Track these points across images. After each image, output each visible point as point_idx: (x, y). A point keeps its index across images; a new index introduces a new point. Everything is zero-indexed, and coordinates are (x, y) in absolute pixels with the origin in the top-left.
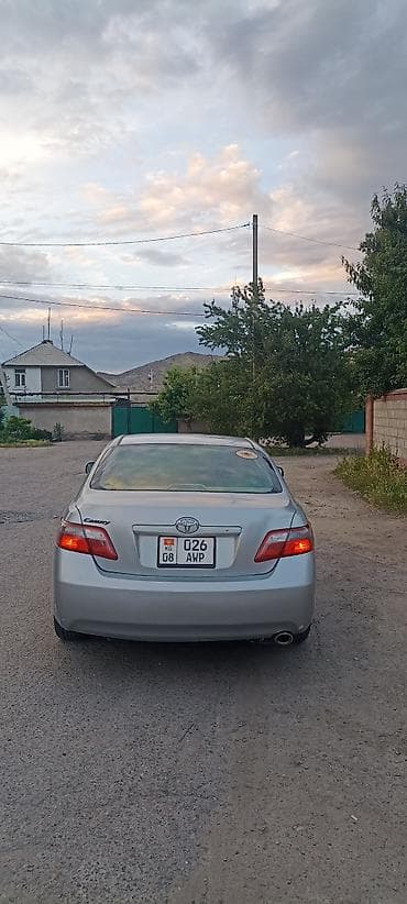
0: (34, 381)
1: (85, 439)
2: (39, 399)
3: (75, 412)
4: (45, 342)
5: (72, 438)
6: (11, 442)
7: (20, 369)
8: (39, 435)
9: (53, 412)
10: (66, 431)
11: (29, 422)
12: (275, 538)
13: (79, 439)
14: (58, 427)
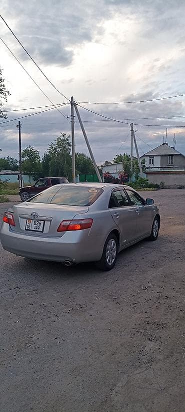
0: (157, 162)
1: (174, 188)
2: (159, 170)
3: (171, 176)
4: (163, 144)
5: (169, 187)
6: (139, 188)
7: (152, 157)
8: (151, 186)
9: (161, 176)
10: (165, 184)
11: (148, 180)
12: (64, 223)
13: (172, 188)
14: (162, 183)
